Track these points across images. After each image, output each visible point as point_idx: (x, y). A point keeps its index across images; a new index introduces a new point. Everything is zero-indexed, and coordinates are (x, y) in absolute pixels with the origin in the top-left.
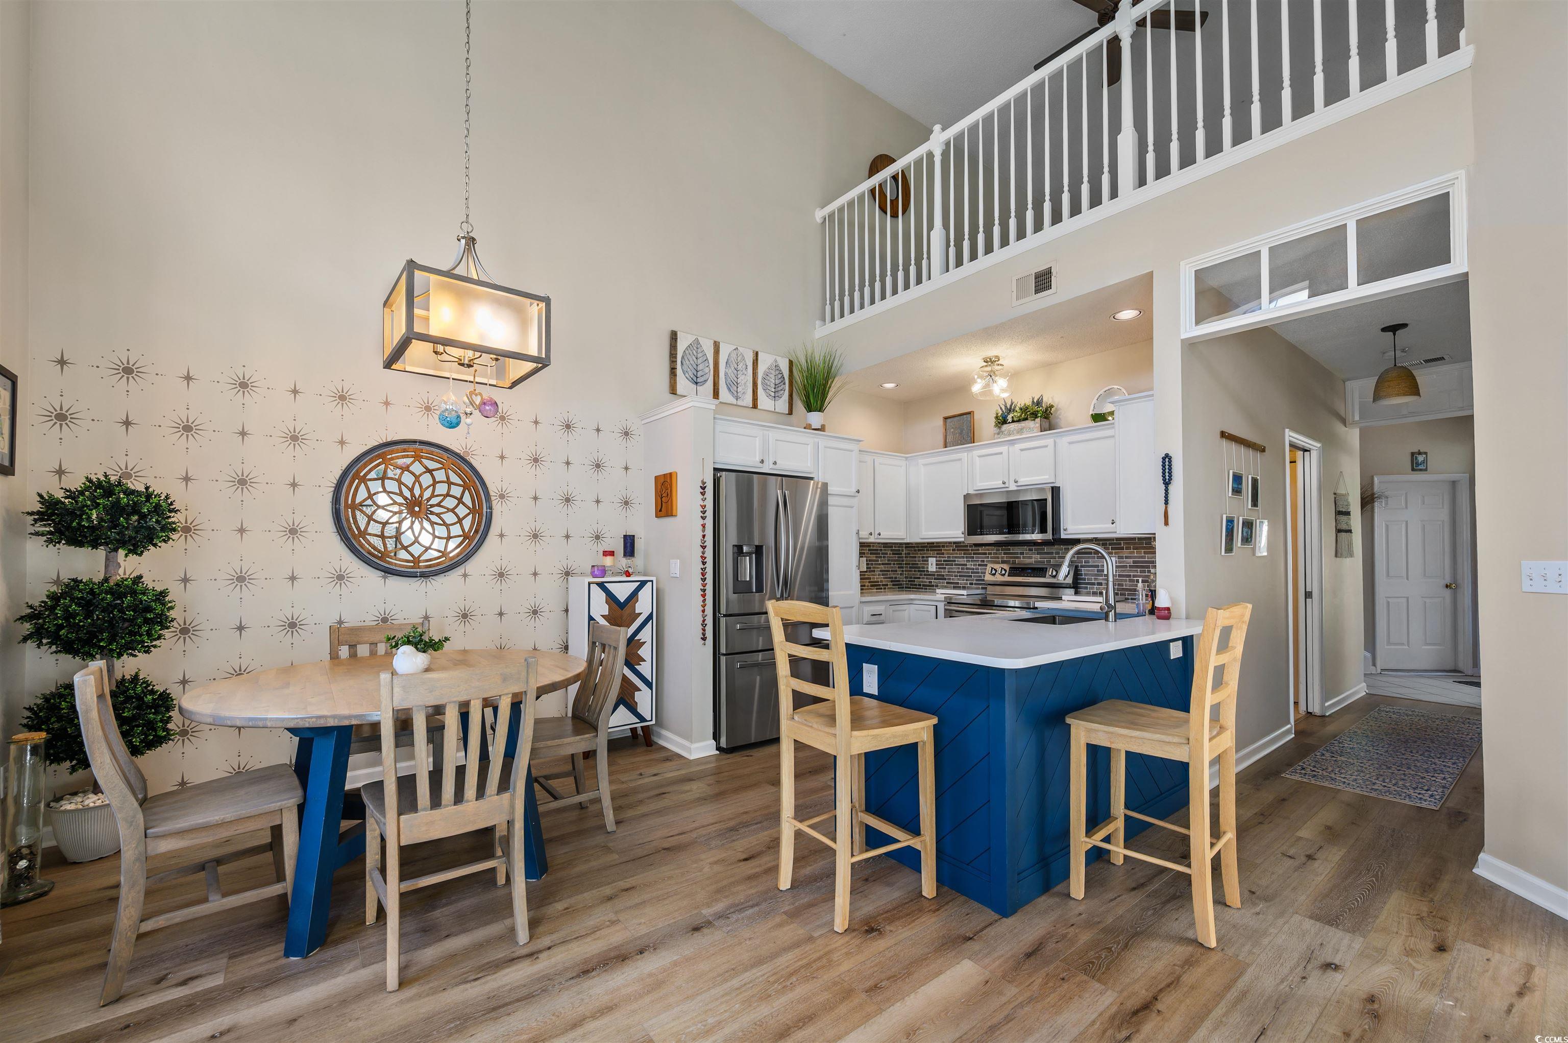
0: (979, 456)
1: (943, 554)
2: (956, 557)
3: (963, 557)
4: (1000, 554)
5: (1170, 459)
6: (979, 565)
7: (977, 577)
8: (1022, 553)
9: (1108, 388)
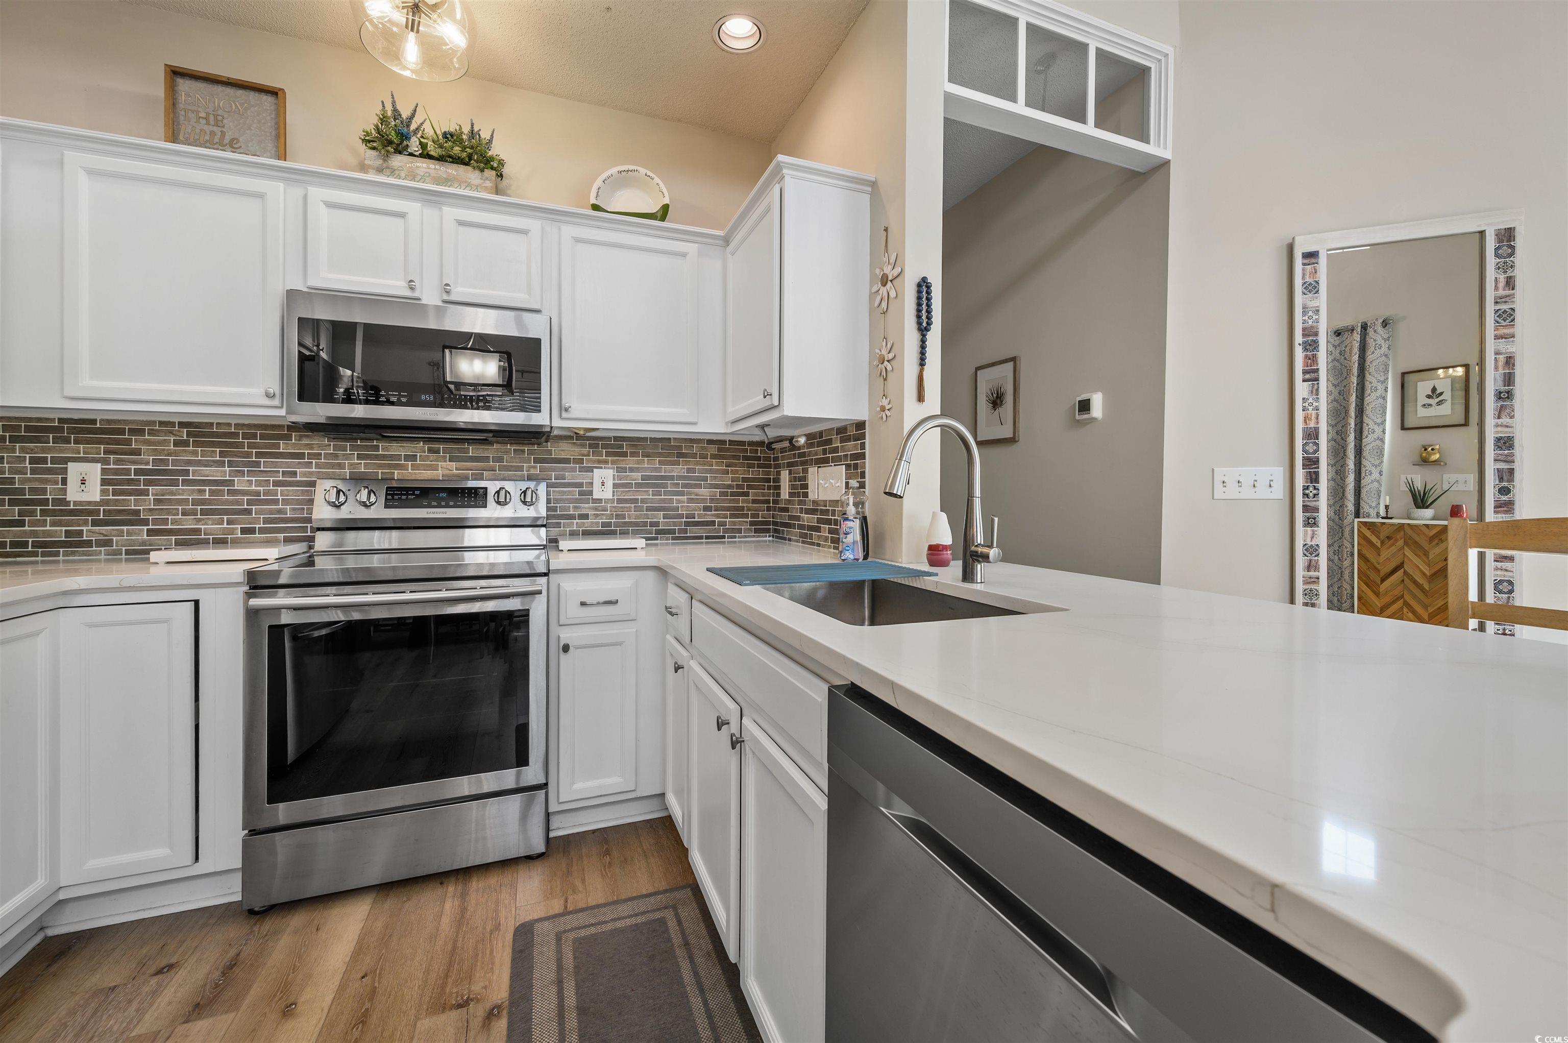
0: (329, 206)
1: (137, 452)
2: (189, 463)
3: (222, 464)
4: (347, 457)
5: (928, 287)
6: (277, 484)
7: (271, 512)
8: (413, 458)
9: (625, 168)
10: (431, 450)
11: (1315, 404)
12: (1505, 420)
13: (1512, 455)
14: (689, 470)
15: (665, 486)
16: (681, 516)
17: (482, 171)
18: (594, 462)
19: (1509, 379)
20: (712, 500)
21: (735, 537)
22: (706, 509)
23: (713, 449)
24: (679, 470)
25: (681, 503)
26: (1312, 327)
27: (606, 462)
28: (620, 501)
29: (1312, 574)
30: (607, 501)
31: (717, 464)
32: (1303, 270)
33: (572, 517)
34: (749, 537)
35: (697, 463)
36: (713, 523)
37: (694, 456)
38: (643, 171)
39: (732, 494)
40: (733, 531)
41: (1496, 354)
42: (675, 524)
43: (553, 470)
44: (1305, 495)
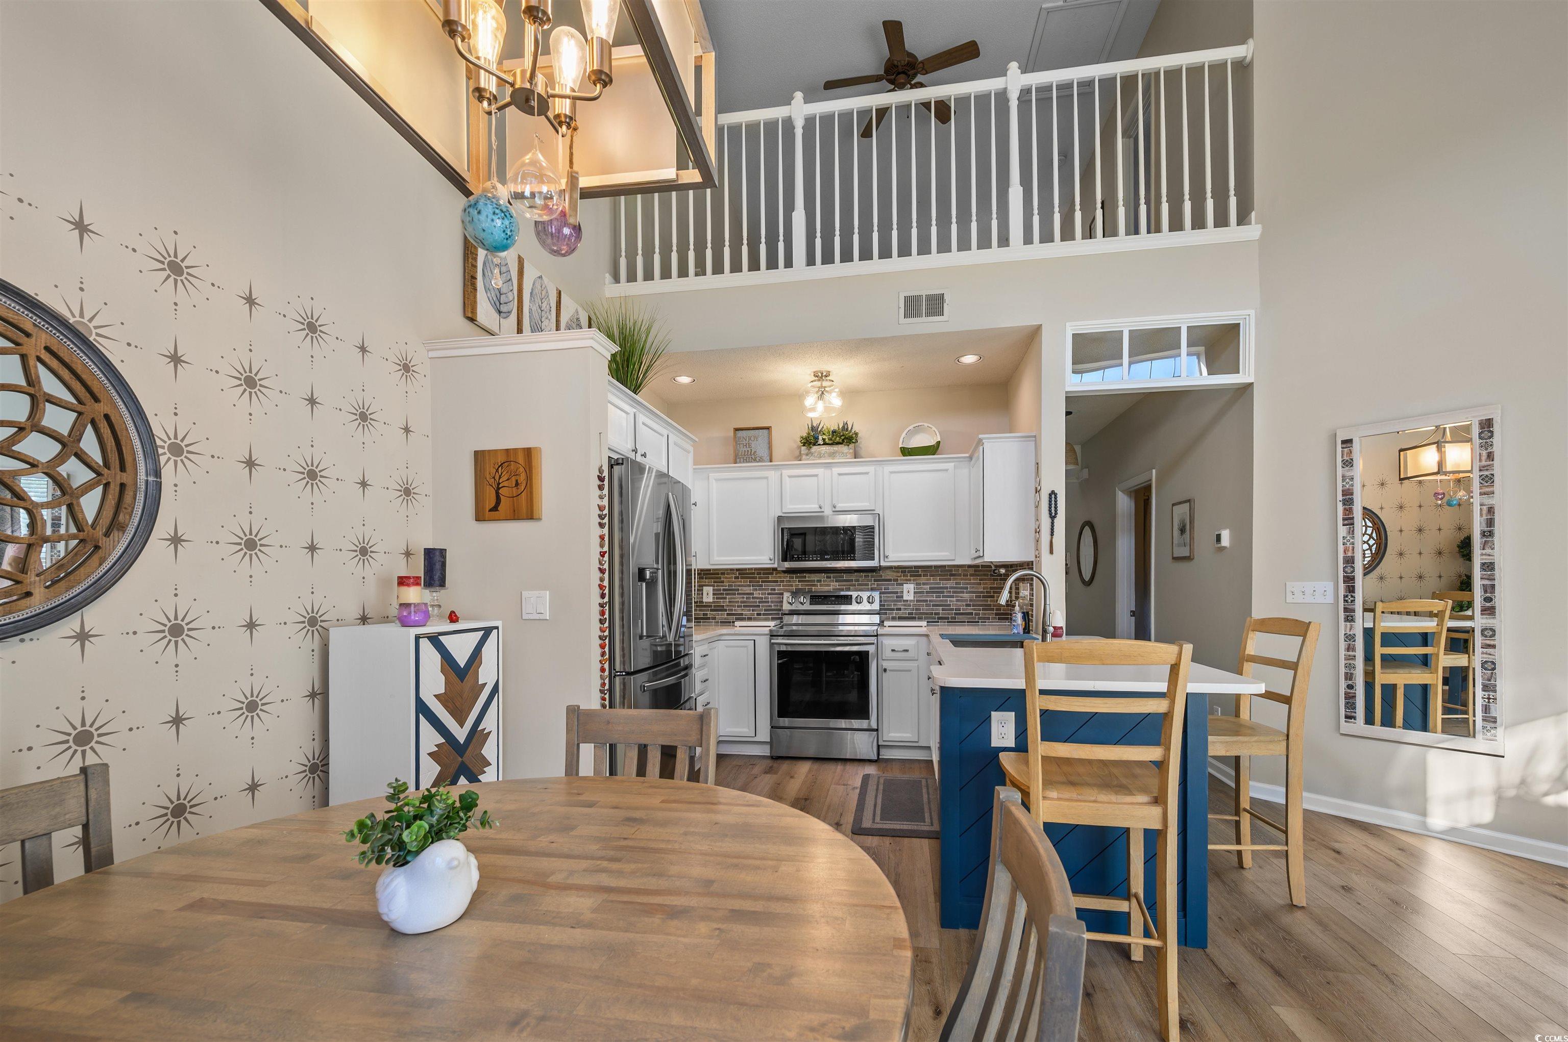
0: (790, 477)
1: (723, 582)
2: (739, 586)
3: (749, 586)
4: (794, 581)
5: (1055, 495)
6: (769, 594)
7: (767, 606)
8: (819, 581)
9: (917, 425)
10: (828, 577)
11: (1351, 541)
12: (1488, 551)
13: (1493, 575)
14: (956, 584)
15: (943, 592)
16: (952, 610)
17: (849, 446)
18: (904, 580)
19: (1490, 523)
20: (971, 601)
21: (986, 622)
22: (967, 605)
23: (971, 571)
24: (951, 583)
25: (952, 602)
26: (1349, 489)
27: (910, 580)
28: (918, 601)
29: (1351, 653)
30: (911, 601)
31: (974, 579)
33: (893, 610)
34: (994, 622)
35: (962, 579)
36: (972, 614)
37: (960, 575)
38: (926, 425)
39: (984, 597)
40: (984, 618)
41: (1481, 505)
42: (949, 614)
43: (883, 585)
44: (1345, 601)
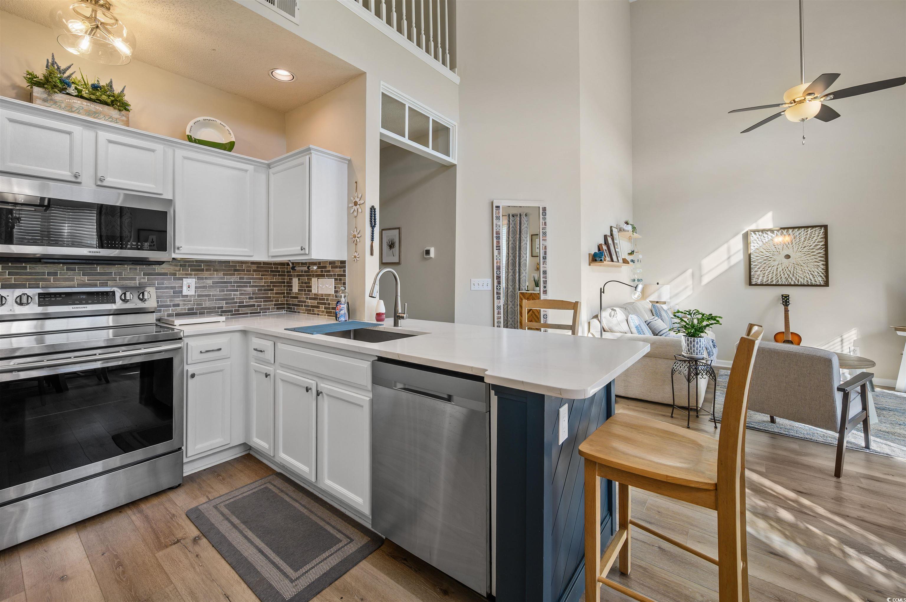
5: (375, 209)
8: (53, 274)
9: (208, 118)
10: (68, 269)
11: (499, 258)
12: (545, 265)
13: (546, 276)
14: (240, 278)
15: (227, 287)
16: (236, 303)
17: (120, 110)
18: (183, 275)
19: (545, 253)
20: (253, 294)
21: (266, 312)
22: (250, 298)
23: (254, 267)
24: (235, 278)
25: (236, 295)
26: (498, 231)
27: (191, 275)
28: (199, 296)
29: (499, 315)
30: (191, 296)
31: (256, 275)
32: (496, 212)
33: (169, 306)
34: (274, 311)
35: (245, 275)
36: (254, 305)
37: (243, 271)
38: (219, 122)
39: (265, 290)
40: (265, 309)
41: (543, 245)
42: (232, 307)
43: (157, 279)
44: (497, 289)
